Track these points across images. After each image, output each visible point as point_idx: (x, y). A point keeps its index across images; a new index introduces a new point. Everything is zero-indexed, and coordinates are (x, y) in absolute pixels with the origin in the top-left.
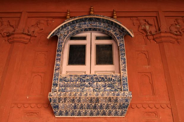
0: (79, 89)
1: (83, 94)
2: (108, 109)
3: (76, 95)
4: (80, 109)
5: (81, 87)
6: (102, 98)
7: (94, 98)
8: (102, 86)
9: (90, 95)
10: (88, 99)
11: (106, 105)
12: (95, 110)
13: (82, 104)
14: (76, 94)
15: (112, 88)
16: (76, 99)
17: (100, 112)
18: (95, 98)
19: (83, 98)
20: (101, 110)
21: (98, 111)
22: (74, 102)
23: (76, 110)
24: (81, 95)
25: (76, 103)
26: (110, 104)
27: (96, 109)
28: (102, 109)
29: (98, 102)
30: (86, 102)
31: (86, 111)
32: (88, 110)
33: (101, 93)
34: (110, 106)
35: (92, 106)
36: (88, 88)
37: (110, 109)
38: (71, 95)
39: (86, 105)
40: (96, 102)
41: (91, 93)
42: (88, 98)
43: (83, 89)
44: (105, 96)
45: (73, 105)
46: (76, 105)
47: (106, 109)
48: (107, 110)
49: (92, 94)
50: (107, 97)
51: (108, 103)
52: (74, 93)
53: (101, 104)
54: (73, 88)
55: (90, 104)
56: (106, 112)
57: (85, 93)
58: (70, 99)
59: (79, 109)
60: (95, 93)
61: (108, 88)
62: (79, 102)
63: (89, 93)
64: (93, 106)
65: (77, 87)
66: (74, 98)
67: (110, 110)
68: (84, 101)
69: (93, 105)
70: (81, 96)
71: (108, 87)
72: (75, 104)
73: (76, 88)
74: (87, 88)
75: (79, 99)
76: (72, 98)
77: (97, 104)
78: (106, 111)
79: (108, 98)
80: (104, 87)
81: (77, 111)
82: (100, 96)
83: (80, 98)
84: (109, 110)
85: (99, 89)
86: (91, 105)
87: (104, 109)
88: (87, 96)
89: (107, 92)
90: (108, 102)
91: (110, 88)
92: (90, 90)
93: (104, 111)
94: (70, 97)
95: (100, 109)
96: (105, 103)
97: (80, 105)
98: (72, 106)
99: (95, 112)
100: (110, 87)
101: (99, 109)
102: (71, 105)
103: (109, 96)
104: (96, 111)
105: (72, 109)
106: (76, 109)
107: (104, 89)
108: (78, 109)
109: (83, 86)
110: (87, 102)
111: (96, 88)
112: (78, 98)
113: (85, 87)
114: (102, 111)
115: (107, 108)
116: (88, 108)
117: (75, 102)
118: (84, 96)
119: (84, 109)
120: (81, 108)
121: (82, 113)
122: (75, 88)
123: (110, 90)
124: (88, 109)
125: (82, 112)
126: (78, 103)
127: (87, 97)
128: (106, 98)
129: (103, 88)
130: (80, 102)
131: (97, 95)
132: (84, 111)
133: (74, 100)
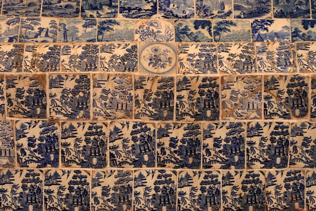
0: (78, 25)
1: (108, 57)
2: (284, 164)
3: (54, 65)
4: (82, 164)
5: (88, 13)
6: (239, 86)
7: (185, 80)
8: (237, 8)
9: (155, 60)
10: (140, 93)
11: (266, 132)
12: (190, 171)
13: (94, 130)
14: (53, 53)
15: (305, 25)
16: (57, 92)
17: (228, 189)
18: (195, 86)
19: (110, 86)
20: (232, 170)
21: (210, 179)
22: (43, 115)
23: (53, 171)
24: (89, 58)
25: (53, 121)
26: (298, 131)
27: (195, 165)
28: (239, 165)
29: (215, 116)
30: (128, 114)
31: (123, 177)
32: (144, 170)
33: (235, 50)
34: (299, 140)
35: (166, 141)
36: (140, 22)
37: (300, 165)
38: (18, 64)
39: (127, 133)
40: (197, 117)
41: (162, 48)
42: (139, 85)
43: (102, 29)
44: (265, 70)
45: (35, 132)
46: (58, 132)
47: (268, 164)
48: (273, 171)
49: (171, 54)
50: (276, 74)
51: (286, 122)
52: (43, 50)
53: (234, 128)
54: (36, 21)
55: (154, 126)
56: (271, 189)
57: (120, 52)
58: (12, 91)
59: (75, 167)
60: (193, 49)
61: (279, 25)
62: (77, 110)
63: (146, 53)
64: (173, 141)
65: (61, 15)
66: (39, 80)
67: (295, 175)
68: (114, 105)
69: (179, 134)
70: (92, 66)
71: (280, 15)
72: (48, 126)
73: (57, 20)
74: (135, 24)
75: (75, 92)
76: (24, 85)
77: (204, 124)
78: (271, 176)
79: (283, 86)
80: (250, 15)
81: (65, 181)
82: (224, 69)
83: (83, 82)
84: (287, 170)
85: (219, 30)
86: (163, 133)
87: (257, 167)
88: (133, 68)
89: (274, 47)
90: (285, 116)
91: (298, 24)
92: (153, 33)
93: (252, 178)
94: (14, 72)
95: (227, 166)
96: (262, 122)
97: (81, 133)
98: (24, 142)
99: (187, 190)
100: (292, 15)
101: (217, 166)
102: (21, 134)
103: (290, 72)
104: (197, 182)
105: (24, 165)
106: (55, 163)
107: (255, 30)
108: (67, 163)
109: (106, 9)
110: (136, 110)
111: (197, 24)
112: (70, 85)
113: (120, 17)
114: (238, 181)
115: (273, 157)
116: (140, 156)
117: (50, 113)
118: (113, 72)
119: (114, 163)
120: (90, 157)
121: (98, 190)
122: (45, 22)
123: (296, 34)
124: (138, 163)
125: (96, 183)
126: (71, 116)
127: (137, 74)
128: (271, 83)
129: (245, 25)
130: (87, 116)
131: (210, 62)
132: (110, 182)
133: (41, 94)
